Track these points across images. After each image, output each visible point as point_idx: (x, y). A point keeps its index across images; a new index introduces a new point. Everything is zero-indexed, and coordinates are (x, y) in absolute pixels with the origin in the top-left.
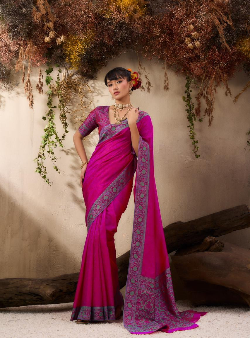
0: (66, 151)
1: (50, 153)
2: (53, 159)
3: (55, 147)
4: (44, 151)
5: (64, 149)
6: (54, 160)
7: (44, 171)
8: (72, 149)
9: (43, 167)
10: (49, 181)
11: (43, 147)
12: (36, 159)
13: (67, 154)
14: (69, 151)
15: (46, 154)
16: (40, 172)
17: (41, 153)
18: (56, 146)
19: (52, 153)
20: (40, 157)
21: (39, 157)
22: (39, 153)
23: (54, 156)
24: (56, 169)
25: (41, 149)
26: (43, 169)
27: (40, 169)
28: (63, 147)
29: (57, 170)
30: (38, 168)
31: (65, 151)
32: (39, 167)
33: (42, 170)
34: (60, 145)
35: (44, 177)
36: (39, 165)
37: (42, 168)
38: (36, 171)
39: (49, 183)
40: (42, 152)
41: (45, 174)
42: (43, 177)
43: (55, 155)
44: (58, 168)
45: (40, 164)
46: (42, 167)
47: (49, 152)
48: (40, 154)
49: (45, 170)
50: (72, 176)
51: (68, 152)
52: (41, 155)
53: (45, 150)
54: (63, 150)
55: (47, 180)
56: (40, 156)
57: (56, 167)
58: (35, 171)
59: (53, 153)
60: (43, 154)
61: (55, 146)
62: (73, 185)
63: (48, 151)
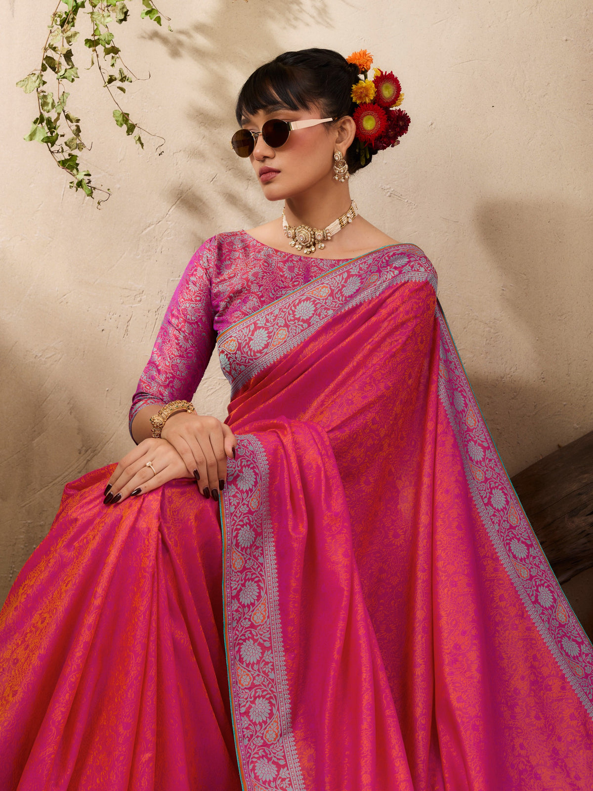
0: (171, 38)
1: (100, 49)
2: (111, 80)
3: (121, 21)
4: (69, 42)
5: (163, 30)
6: (117, 83)
7: (70, 135)
8: (200, 28)
9: (67, 117)
10: (92, 184)
11: (66, 21)
12: (34, 78)
13: (175, 53)
14: (183, 38)
15: (82, 54)
16: (51, 141)
17: (54, 49)
18: (126, 14)
19: (107, 52)
20: (54, 69)
21: (44, 69)
22: (46, 49)
23: (119, 65)
24: (125, 127)
25: (57, 28)
26: (64, 128)
27: (51, 126)
28: (158, 20)
29: (131, 129)
30: (40, 120)
31: (165, 40)
32: (46, 115)
33: (59, 131)
34: (148, 13)
35: (70, 164)
36: (44, 104)
37: (58, 123)
38: (32, 136)
39: (90, 195)
40: (63, 47)
41: (75, 152)
42: (63, 164)
43: (127, 60)
44: (133, 120)
45: (50, 100)
46: (62, 116)
47: (92, 43)
48: (50, 53)
49: (78, 130)
50: (197, 154)
51: (180, 43)
52: (58, 57)
53: (76, 34)
54: (155, 35)
55: (81, 176)
56: (50, 63)
57: (125, 117)
58: (27, 136)
59: (115, 50)
60: (68, 55)
61: (122, 17)
62: (199, 199)
63: (87, 41)
